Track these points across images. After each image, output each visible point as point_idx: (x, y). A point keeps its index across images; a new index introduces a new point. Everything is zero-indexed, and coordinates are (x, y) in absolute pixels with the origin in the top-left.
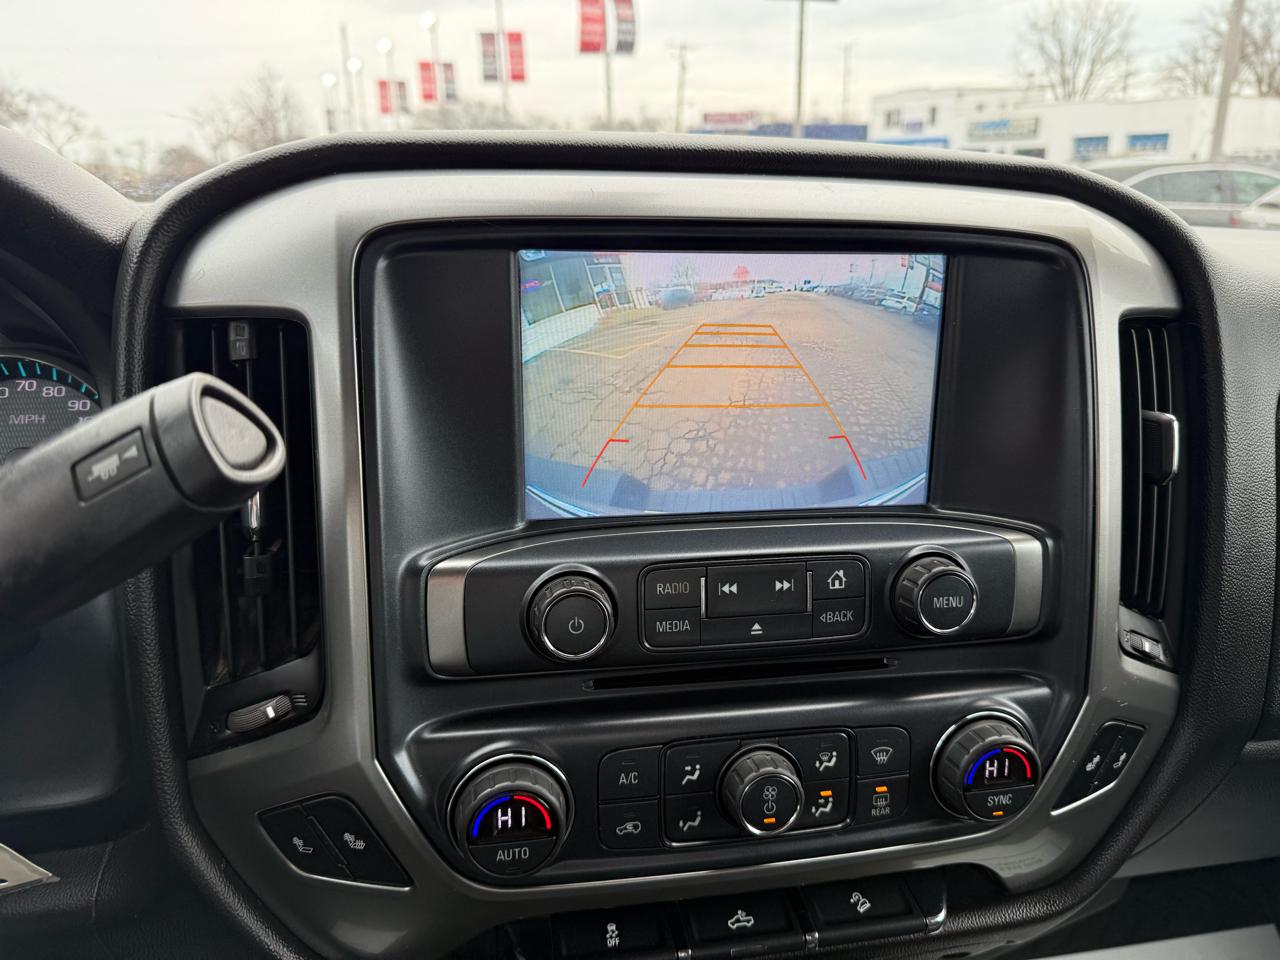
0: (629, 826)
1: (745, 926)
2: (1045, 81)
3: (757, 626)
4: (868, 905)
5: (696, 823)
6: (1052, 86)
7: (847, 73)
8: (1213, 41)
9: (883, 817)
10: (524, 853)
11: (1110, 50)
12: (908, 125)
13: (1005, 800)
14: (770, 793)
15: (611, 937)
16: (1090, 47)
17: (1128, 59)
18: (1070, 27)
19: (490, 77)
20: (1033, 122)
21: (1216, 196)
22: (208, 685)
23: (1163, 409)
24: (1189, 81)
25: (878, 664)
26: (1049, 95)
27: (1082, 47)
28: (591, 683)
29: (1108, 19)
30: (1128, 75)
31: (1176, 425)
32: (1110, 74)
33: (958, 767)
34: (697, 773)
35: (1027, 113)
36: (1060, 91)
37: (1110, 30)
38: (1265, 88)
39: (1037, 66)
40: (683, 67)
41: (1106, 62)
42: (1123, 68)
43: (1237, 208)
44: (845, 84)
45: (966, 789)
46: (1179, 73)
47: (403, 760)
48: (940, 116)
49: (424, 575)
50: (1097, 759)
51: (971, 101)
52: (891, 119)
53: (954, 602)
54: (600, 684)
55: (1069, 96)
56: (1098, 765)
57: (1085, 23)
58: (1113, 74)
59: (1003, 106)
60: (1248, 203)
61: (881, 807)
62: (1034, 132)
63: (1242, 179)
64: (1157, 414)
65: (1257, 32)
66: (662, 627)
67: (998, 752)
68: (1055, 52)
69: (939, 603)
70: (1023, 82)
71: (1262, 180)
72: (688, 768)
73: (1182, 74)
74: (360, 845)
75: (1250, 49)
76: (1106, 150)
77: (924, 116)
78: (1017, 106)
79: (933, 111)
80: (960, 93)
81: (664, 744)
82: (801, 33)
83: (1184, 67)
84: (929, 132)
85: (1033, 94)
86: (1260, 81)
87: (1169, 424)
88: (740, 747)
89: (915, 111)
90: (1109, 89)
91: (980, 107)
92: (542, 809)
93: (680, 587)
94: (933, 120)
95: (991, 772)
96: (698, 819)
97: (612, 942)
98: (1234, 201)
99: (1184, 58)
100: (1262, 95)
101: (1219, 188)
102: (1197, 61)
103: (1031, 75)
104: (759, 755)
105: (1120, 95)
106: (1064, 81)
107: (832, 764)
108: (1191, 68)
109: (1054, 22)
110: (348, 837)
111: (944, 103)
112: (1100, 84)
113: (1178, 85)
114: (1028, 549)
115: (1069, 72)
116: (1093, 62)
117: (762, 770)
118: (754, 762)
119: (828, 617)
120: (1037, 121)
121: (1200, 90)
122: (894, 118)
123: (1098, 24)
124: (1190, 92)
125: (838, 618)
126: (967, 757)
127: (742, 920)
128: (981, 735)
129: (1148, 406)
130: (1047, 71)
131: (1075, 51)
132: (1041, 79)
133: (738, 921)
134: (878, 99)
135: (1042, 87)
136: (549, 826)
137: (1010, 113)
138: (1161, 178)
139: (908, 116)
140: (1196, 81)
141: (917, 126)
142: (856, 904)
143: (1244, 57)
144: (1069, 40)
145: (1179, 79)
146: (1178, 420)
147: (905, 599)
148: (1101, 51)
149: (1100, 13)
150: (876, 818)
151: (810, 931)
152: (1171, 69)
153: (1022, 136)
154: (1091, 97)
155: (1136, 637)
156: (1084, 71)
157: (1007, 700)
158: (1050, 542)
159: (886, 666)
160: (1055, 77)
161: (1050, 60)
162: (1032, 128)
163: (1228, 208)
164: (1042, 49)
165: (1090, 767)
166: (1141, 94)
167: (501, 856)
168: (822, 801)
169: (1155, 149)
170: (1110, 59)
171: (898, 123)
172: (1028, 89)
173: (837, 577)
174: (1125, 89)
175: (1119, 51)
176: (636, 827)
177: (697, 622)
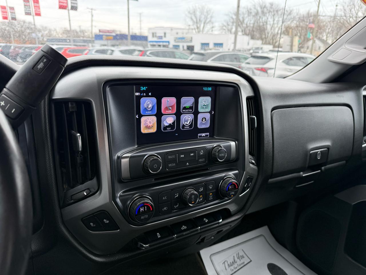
0: (165, 208)
1: (185, 229)
2: (193, 27)
3: (188, 163)
4: (207, 220)
5: (178, 206)
6: (195, 29)
7: (140, 21)
8: (232, 20)
9: (211, 200)
10: (147, 216)
11: (208, 20)
12: (158, 37)
13: (233, 193)
14: (193, 196)
15: (158, 236)
16: (203, 19)
17: (212, 23)
18: (198, 14)
19: (28, 14)
20: (191, 38)
21: (235, 60)
22: (64, 190)
23: (253, 115)
24: (227, 30)
25: (207, 169)
26: (194, 31)
27: (201, 19)
28: (154, 179)
29: (207, 12)
30: (213, 27)
31: (256, 118)
32: (208, 27)
33: (225, 187)
34: (178, 195)
35: (189, 36)
36: (197, 30)
37: (208, 15)
38: (243, 33)
39: (191, 23)
40: (92, 16)
41: (207, 24)
42: (211, 26)
43: (240, 63)
44: (141, 24)
45: (227, 191)
46: (224, 28)
47: (118, 200)
48: (167, 35)
49: (120, 158)
50: (246, 184)
51: (174, 31)
52: (154, 35)
53: (223, 155)
54: (155, 180)
55: (199, 32)
56: (247, 185)
57: (202, 13)
58: (209, 27)
59: (183, 33)
60: (243, 62)
61: (211, 198)
62: (191, 41)
63: (241, 56)
64: (252, 116)
65: (241, 19)
66: (170, 165)
67: (231, 184)
68: (195, 20)
69: (220, 155)
70: (187, 27)
71: (245, 57)
72: (176, 194)
73: (226, 28)
74: (108, 222)
75: (240, 23)
76: (209, 47)
77: (163, 35)
78: (186, 34)
79: (165, 34)
80: (172, 29)
81: (171, 190)
82: (128, 9)
83: (225, 26)
84: (164, 39)
85: (190, 31)
86: (242, 31)
87: (254, 118)
88: (186, 188)
89: (160, 33)
90: (208, 31)
91: (177, 33)
92: (149, 205)
93: (173, 156)
94: (165, 36)
95: (230, 188)
96: (178, 205)
97: (159, 237)
98: (240, 62)
99: (225, 24)
100: (243, 35)
101: (236, 58)
102: (228, 25)
103: (189, 26)
104: (189, 190)
105: (211, 32)
106: (198, 28)
107: (202, 190)
108: (227, 27)
109: (194, 12)
110: (105, 220)
111: (168, 31)
112: (206, 29)
113: (224, 31)
114: (233, 144)
115: (198, 25)
116: (204, 23)
117: (191, 192)
118: (189, 191)
119: (200, 160)
120: (192, 38)
121: (229, 32)
122: (155, 35)
123: (205, 13)
124: (227, 32)
125: (202, 160)
126: (226, 185)
127: (184, 227)
128: (228, 181)
129: (251, 115)
130: (193, 25)
131: (200, 20)
132: (192, 27)
133: (183, 228)
134: (150, 29)
135: (192, 29)
136: (151, 210)
137: (185, 35)
138: (223, 55)
139: (158, 35)
140: (228, 30)
141: (161, 37)
142: (205, 220)
143: (239, 25)
144: (198, 17)
145: (225, 29)
146: (256, 117)
147: (214, 155)
148: (206, 21)
149: (205, 11)
150: (210, 200)
151: (198, 227)
152: (223, 27)
153: (188, 42)
154: (204, 32)
155: (251, 160)
156: (202, 26)
157: (231, 174)
158: (237, 142)
159: (209, 170)
160: (195, 27)
161: (194, 22)
162: (191, 40)
163: (238, 63)
164: (192, 19)
165: (245, 186)
166: (216, 33)
167: (142, 218)
168: (200, 198)
169: (220, 47)
170: (208, 23)
171: (156, 36)
172: (189, 29)
173: (202, 152)
174: (212, 31)
175: (210, 21)
176: (166, 208)
177: (176, 164)
